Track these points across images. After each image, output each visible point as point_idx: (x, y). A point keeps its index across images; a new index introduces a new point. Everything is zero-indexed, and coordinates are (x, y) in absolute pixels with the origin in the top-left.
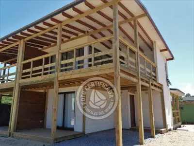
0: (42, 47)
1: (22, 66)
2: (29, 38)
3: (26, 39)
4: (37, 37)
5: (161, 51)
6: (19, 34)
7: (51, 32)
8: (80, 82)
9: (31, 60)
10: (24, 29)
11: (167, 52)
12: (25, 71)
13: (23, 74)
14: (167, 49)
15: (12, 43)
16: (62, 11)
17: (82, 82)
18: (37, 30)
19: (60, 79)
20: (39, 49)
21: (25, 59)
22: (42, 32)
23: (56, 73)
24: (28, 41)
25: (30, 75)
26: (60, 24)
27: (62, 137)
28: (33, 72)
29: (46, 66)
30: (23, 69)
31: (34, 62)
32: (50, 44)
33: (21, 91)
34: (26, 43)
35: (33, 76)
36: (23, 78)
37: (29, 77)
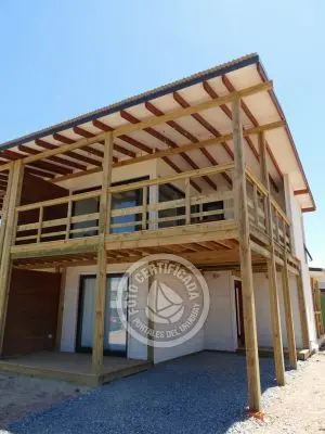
0: (52, 176)
1: (17, 216)
2: (33, 158)
3: (26, 160)
4: (53, 158)
5: (296, 193)
6: (15, 149)
7: (85, 148)
8: (140, 254)
9: (40, 205)
10: (28, 139)
11: (305, 197)
12: (23, 228)
13: (19, 234)
14: (307, 191)
15: (6, 163)
16: (120, 108)
17: (144, 254)
18: (56, 142)
19: (111, 247)
20: (47, 179)
21: (23, 202)
22: (67, 147)
23: (102, 235)
24: (31, 164)
25: (37, 237)
26: (109, 133)
27: (113, 373)
28: (45, 230)
29: (76, 219)
30: (19, 224)
31: (46, 208)
32: (71, 171)
33: (14, 270)
34: (26, 168)
35: (43, 240)
36: (17, 243)
37: (34, 241)
